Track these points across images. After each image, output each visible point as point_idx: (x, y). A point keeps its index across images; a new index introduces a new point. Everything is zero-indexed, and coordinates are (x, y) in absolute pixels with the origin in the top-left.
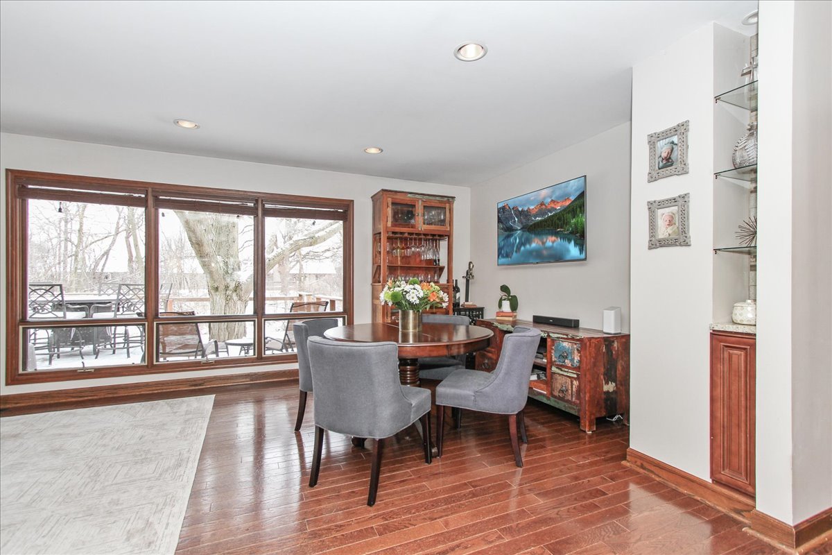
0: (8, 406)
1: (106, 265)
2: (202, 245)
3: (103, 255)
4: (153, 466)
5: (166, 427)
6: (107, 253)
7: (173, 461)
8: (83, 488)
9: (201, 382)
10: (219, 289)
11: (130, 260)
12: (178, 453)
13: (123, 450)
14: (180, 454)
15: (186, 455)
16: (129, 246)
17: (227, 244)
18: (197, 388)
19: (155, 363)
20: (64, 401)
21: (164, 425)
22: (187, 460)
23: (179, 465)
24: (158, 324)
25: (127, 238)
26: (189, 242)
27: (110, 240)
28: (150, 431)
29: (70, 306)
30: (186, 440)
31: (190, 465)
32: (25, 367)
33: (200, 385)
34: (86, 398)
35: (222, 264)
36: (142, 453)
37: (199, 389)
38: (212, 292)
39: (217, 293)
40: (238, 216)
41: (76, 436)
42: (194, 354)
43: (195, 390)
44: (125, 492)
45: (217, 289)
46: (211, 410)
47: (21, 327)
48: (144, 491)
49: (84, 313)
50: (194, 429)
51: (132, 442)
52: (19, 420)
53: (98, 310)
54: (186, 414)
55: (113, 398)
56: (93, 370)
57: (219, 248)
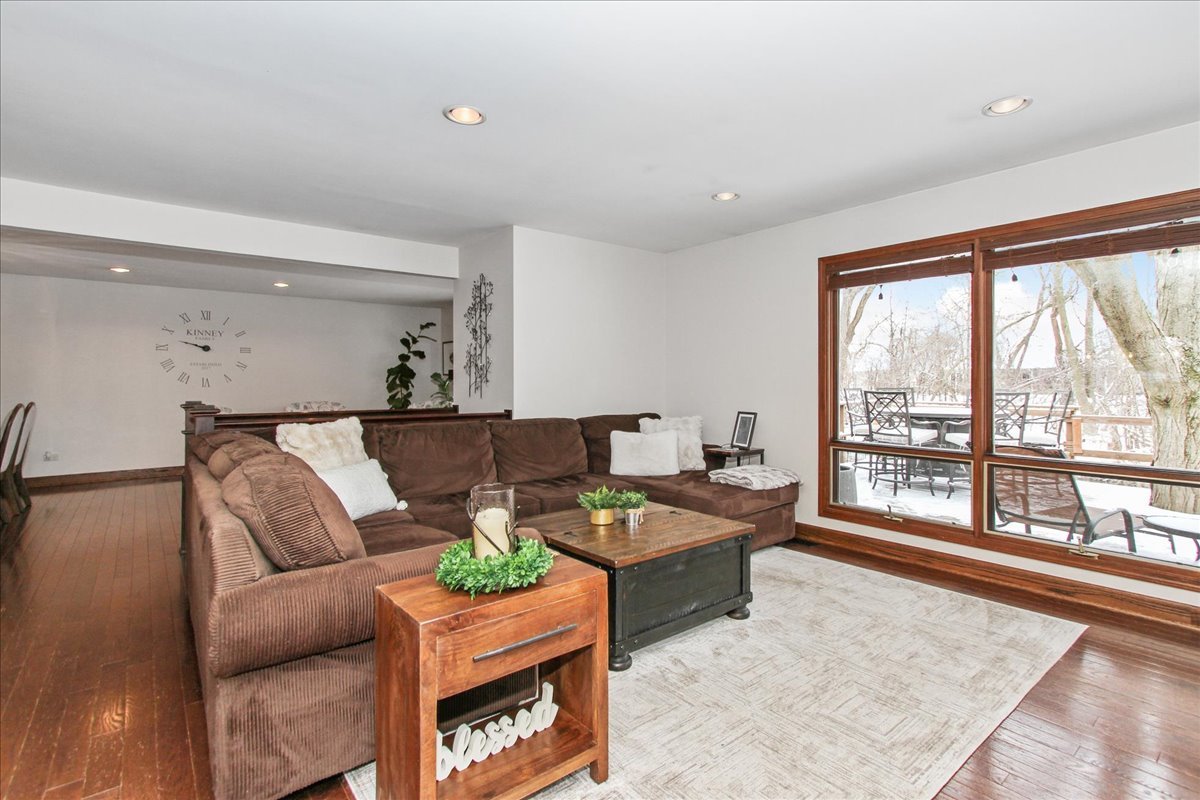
0: (821, 541)
1: (1024, 359)
2: (1127, 320)
3: (1019, 346)
4: (894, 720)
5: (959, 655)
6: (1025, 341)
7: (927, 730)
8: (798, 699)
9: (1068, 588)
10: (1172, 404)
11: (1059, 350)
12: (944, 720)
13: (877, 666)
14: (946, 723)
15: (954, 732)
16: (1056, 328)
17: (1192, 311)
18: (1060, 597)
19: (986, 530)
20: (869, 552)
21: (958, 648)
22: (948, 742)
23: (929, 746)
24: (991, 467)
25: (1054, 316)
26: (1102, 317)
27: (1029, 321)
28: (933, 653)
29: (915, 421)
30: (973, 699)
31: (948, 756)
32: (836, 498)
33: (1067, 594)
34: (893, 558)
35: (1177, 354)
36: (896, 684)
37: (1063, 601)
38: (1157, 409)
39: (1168, 411)
40: (1175, 251)
41: (846, 611)
42: (1069, 528)
43: (1053, 599)
44: (831, 743)
45: (1166, 403)
46: (1058, 657)
47: (831, 448)
48: (853, 761)
49: (936, 431)
50: (1001, 685)
51: (897, 657)
52: (816, 562)
53: (950, 429)
54: (1006, 645)
55: (924, 568)
56: (901, 520)
57: (1172, 322)
